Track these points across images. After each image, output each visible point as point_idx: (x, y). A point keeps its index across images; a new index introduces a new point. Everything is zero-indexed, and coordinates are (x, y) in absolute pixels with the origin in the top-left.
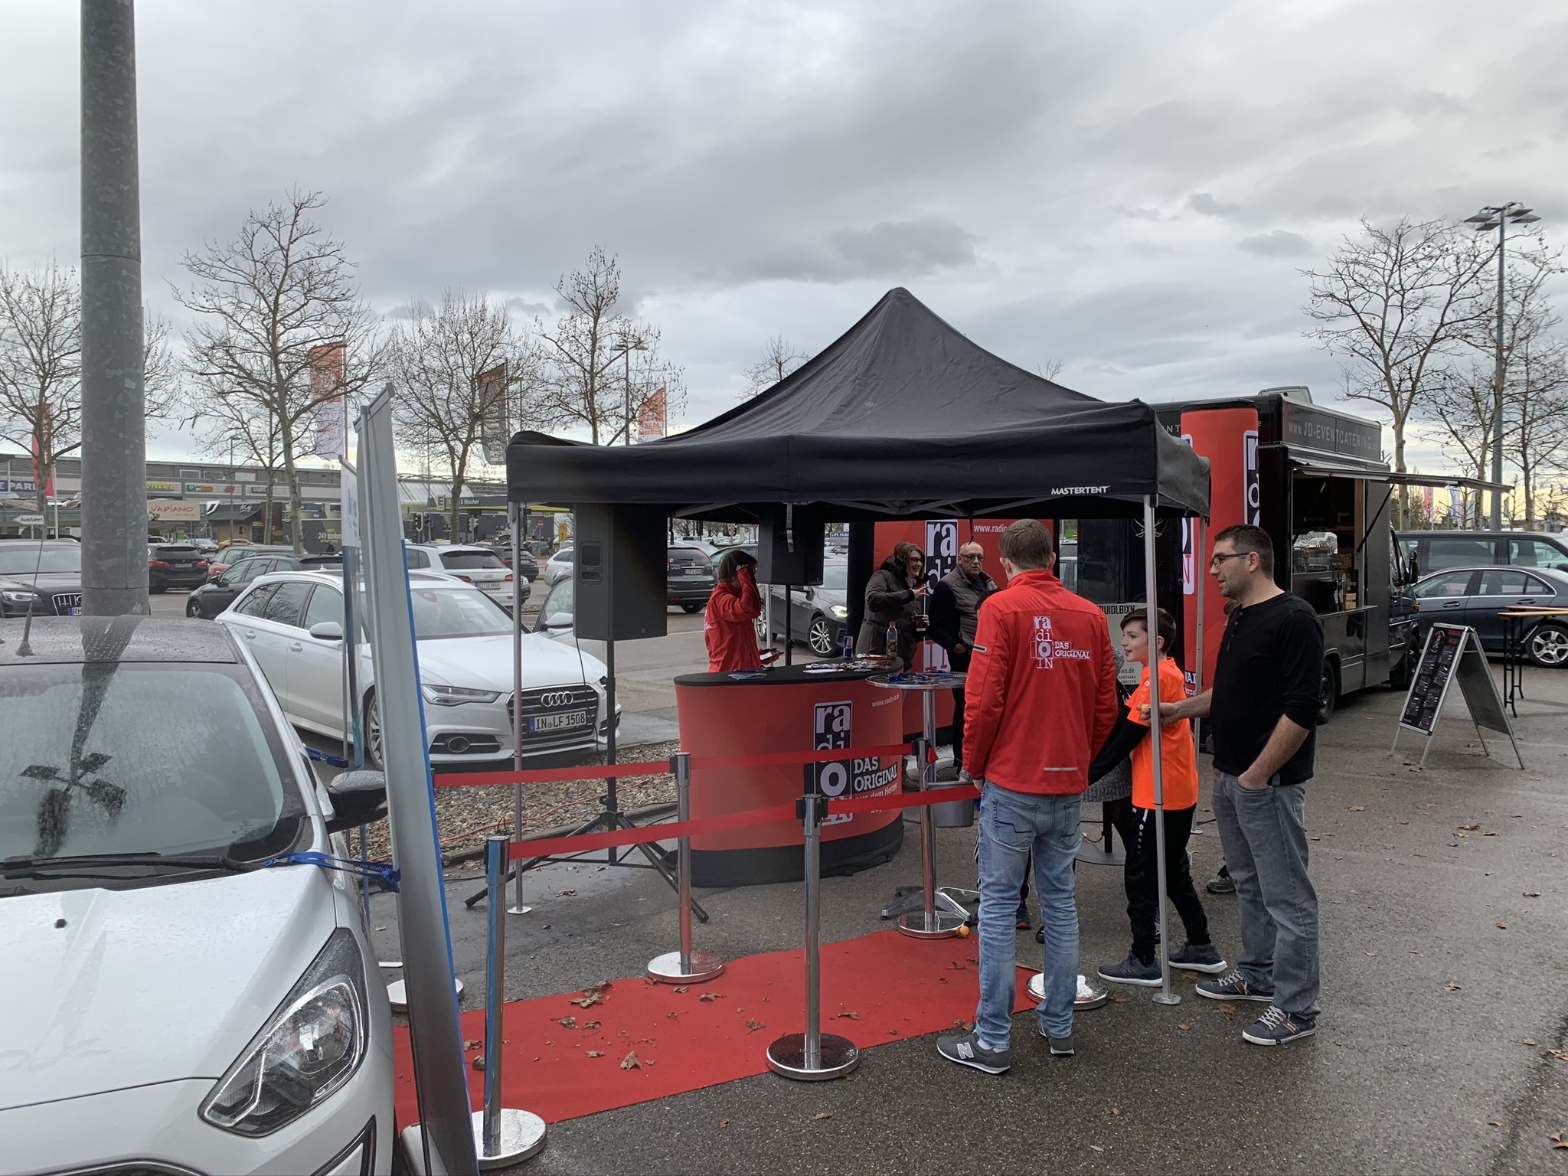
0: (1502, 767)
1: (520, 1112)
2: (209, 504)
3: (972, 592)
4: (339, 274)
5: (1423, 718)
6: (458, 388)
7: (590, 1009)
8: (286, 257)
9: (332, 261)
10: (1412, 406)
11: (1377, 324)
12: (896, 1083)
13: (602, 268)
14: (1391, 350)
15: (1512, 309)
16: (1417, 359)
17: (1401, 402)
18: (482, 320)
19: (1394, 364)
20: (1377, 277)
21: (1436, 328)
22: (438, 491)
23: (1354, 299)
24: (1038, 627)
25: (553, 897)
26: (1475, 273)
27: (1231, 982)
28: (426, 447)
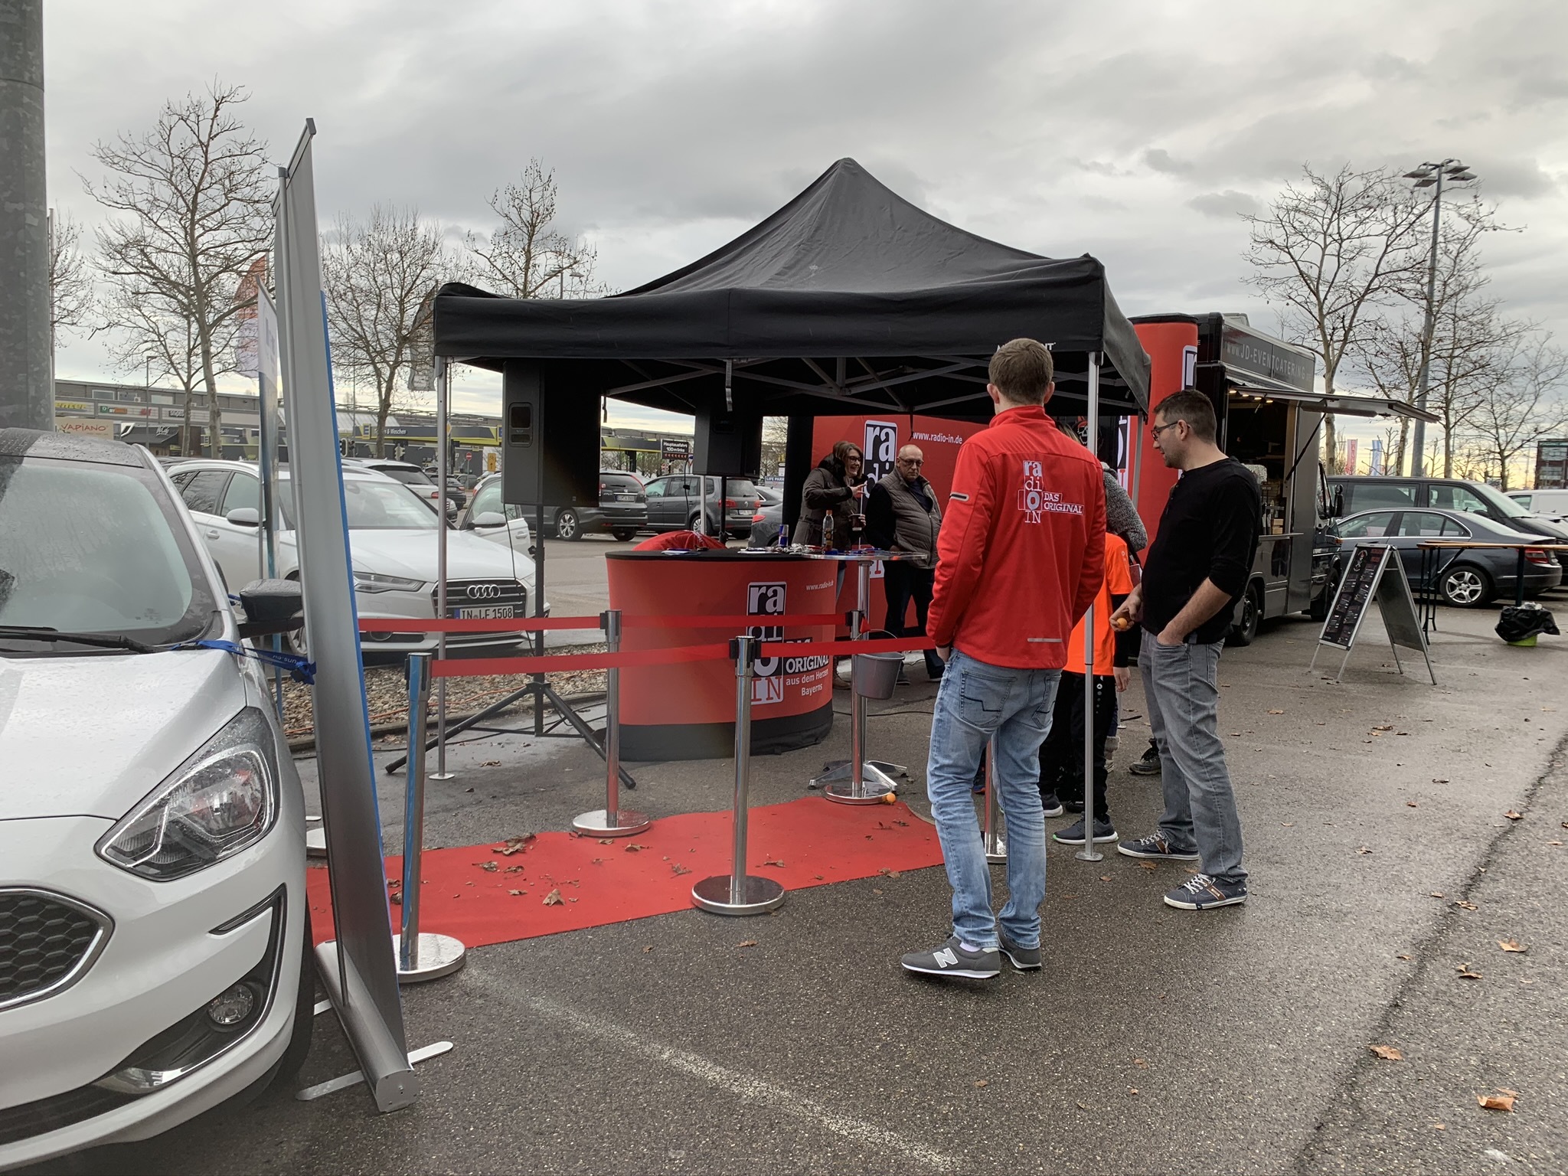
0: (1413, 683)
1: (440, 937)
2: (124, 425)
3: (909, 495)
4: (262, 175)
5: (1343, 634)
6: (386, 309)
7: (512, 857)
8: (206, 153)
9: (255, 161)
10: (1343, 356)
11: (1314, 273)
12: (821, 918)
13: (538, 183)
14: (1325, 298)
15: (1444, 262)
16: (1351, 307)
17: (1333, 353)
18: (412, 239)
19: (1328, 313)
20: (1316, 225)
21: (1370, 279)
22: (363, 420)
23: (1292, 247)
24: (1027, 473)
25: (477, 767)
26: (1411, 224)
27: (1153, 841)
28: (352, 369)
